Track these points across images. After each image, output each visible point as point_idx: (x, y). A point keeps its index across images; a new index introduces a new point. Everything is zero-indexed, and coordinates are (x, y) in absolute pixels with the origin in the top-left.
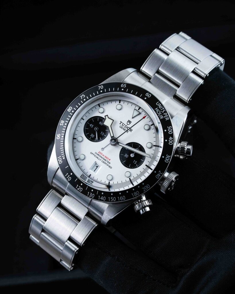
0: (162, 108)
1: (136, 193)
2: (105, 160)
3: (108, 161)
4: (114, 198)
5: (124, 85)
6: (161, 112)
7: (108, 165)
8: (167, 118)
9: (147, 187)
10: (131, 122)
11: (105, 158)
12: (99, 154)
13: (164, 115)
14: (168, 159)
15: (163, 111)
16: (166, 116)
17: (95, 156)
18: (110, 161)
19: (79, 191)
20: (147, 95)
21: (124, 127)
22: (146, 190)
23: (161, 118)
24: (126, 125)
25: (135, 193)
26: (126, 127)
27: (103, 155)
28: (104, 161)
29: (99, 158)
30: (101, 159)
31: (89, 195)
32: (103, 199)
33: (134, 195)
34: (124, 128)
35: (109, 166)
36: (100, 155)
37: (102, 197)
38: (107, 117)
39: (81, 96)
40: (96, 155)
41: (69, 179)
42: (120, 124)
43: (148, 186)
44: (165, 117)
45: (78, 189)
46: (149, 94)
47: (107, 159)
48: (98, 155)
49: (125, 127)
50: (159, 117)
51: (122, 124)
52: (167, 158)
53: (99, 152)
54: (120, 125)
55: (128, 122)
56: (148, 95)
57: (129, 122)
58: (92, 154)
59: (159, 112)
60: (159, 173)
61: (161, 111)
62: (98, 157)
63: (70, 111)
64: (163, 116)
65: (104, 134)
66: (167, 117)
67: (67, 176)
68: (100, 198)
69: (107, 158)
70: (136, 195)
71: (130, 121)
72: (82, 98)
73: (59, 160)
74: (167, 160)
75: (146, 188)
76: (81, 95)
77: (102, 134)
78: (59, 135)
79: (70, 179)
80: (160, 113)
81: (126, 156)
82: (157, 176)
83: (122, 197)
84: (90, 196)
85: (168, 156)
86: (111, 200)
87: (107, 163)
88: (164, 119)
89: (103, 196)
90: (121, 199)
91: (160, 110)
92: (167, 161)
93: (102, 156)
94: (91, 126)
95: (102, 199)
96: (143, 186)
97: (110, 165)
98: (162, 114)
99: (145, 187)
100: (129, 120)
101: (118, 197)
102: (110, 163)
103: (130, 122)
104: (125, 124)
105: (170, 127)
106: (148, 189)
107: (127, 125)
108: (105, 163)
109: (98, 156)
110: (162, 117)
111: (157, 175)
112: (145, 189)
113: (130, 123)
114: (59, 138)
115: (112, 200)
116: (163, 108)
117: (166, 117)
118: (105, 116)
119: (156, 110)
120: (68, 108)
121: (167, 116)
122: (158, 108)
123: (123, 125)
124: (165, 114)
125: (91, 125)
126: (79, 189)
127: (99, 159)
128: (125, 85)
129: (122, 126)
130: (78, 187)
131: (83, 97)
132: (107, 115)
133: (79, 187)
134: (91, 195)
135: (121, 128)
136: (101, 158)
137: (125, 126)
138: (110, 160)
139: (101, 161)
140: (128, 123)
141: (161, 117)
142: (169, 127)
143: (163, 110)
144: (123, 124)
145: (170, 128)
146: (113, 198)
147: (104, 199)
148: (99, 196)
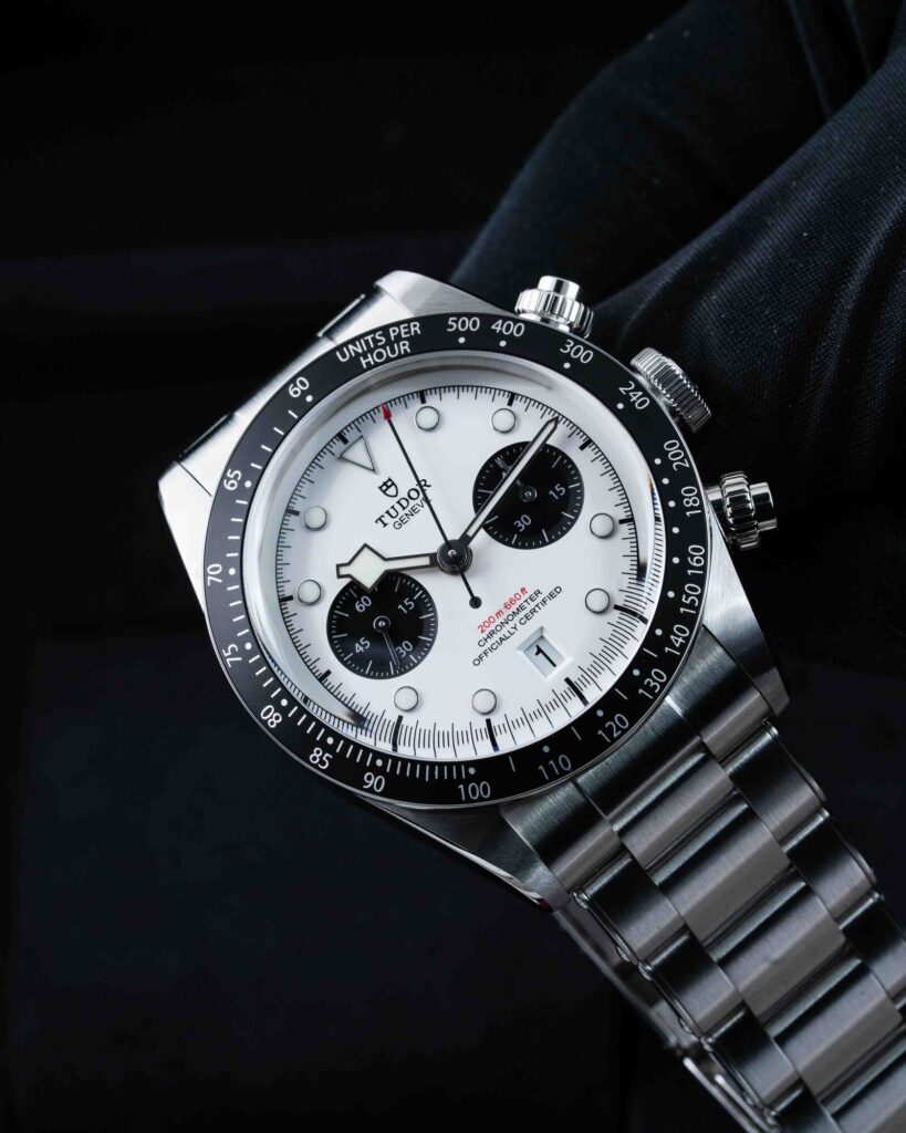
0: (367, 342)
1: (690, 498)
2: (521, 608)
3: (527, 596)
4: (690, 588)
5: (229, 479)
6: (384, 347)
7: (544, 601)
8: (413, 329)
9: (674, 450)
10: (390, 480)
11: (514, 608)
12: (487, 632)
13: (398, 338)
14: (579, 350)
15: (381, 341)
16: (403, 331)
17: (491, 649)
18: (531, 592)
19: (624, 731)
20: (296, 392)
21: (402, 513)
22: (686, 456)
23: (405, 350)
24: (398, 502)
25: (688, 503)
26: (404, 503)
27: (499, 614)
28: (522, 614)
29: (504, 631)
30: (511, 624)
31: (651, 690)
32: (684, 638)
33: (692, 508)
34: (406, 511)
35: (551, 596)
36: (492, 627)
37: (672, 637)
38: (344, 571)
39: (228, 660)
40: (488, 645)
41: (566, 766)
42: (385, 525)
43: (669, 446)
44: (403, 336)
45: (615, 735)
46: (295, 386)
47: (518, 603)
48: (492, 638)
49: (404, 508)
50: (400, 357)
51: (387, 519)
52: (576, 353)
53: (482, 628)
54: (390, 526)
55: (384, 492)
56: (300, 388)
57: (388, 487)
58: (480, 658)
59: (380, 355)
60: (627, 392)
61: (376, 347)
62: (500, 635)
63: (277, 718)
64: (401, 344)
65: (411, 599)
66: (409, 327)
67: (549, 769)
68: (674, 647)
69: (512, 602)
70: (695, 501)
71: (385, 484)
72: (240, 659)
73: (474, 793)
74: (582, 354)
75: (679, 454)
76: (224, 659)
77: (407, 607)
78: (369, 778)
79: (564, 760)
80: (387, 353)
81: (523, 523)
82: (640, 405)
83: (692, 557)
84: (655, 687)
85: (569, 348)
86: (691, 606)
87: (533, 605)
88: (413, 340)
89: (668, 632)
90: (699, 561)
91: (371, 351)
92: (588, 355)
93: (502, 619)
94: (361, 649)
95: (680, 640)
96: (667, 463)
97: (545, 593)
98: (389, 343)
99: (672, 456)
100: (380, 488)
101: (689, 572)
102: (538, 593)
103: (389, 483)
104: (393, 507)
105: (450, 323)
106: (681, 447)
107: (397, 499)
108: (533, 611)
109: (496, 638)
110: (404, 345)
111: (634, 402)
112: (682, 460)
113: (393, 484)
114: (380, 781)
115: (693, 601)
116: (369, 338)
117: (406, 333)
118: (339, 576)
119: (368, 363)
120: (265, 722)
121: (404, 328)
122: (365, 355)
123: (394, 514)
124: (392, 335)
125: (359, 648)
126: (618, 729)
127: (508, 635)
128: (232, 476)
129: (397, 519)
130: (609, 731)
131: (234, 654)
132: (338, 566)
133: (610, 726)
134: (652, 684)
135: (402, 523)
136: (508, 627)
137: (398, 507)
138: (523, 590)
139: (519, 626)
140: (392, 491)
141: (402, 348)
142: (452, 327)
143: (373, 339)
144: (387, 512)
145: (456, 322)
146: (688, 596)
147: (684, 632)
148: (667, 649)
